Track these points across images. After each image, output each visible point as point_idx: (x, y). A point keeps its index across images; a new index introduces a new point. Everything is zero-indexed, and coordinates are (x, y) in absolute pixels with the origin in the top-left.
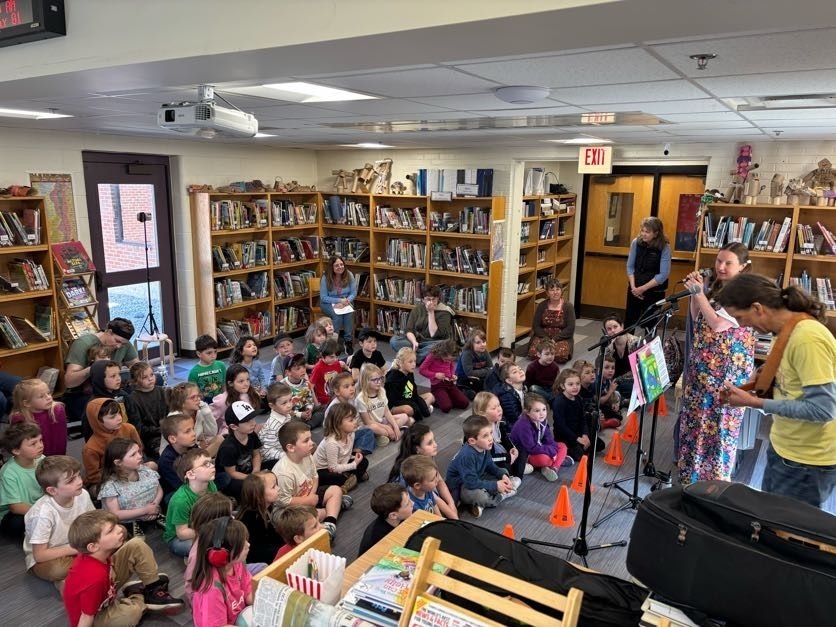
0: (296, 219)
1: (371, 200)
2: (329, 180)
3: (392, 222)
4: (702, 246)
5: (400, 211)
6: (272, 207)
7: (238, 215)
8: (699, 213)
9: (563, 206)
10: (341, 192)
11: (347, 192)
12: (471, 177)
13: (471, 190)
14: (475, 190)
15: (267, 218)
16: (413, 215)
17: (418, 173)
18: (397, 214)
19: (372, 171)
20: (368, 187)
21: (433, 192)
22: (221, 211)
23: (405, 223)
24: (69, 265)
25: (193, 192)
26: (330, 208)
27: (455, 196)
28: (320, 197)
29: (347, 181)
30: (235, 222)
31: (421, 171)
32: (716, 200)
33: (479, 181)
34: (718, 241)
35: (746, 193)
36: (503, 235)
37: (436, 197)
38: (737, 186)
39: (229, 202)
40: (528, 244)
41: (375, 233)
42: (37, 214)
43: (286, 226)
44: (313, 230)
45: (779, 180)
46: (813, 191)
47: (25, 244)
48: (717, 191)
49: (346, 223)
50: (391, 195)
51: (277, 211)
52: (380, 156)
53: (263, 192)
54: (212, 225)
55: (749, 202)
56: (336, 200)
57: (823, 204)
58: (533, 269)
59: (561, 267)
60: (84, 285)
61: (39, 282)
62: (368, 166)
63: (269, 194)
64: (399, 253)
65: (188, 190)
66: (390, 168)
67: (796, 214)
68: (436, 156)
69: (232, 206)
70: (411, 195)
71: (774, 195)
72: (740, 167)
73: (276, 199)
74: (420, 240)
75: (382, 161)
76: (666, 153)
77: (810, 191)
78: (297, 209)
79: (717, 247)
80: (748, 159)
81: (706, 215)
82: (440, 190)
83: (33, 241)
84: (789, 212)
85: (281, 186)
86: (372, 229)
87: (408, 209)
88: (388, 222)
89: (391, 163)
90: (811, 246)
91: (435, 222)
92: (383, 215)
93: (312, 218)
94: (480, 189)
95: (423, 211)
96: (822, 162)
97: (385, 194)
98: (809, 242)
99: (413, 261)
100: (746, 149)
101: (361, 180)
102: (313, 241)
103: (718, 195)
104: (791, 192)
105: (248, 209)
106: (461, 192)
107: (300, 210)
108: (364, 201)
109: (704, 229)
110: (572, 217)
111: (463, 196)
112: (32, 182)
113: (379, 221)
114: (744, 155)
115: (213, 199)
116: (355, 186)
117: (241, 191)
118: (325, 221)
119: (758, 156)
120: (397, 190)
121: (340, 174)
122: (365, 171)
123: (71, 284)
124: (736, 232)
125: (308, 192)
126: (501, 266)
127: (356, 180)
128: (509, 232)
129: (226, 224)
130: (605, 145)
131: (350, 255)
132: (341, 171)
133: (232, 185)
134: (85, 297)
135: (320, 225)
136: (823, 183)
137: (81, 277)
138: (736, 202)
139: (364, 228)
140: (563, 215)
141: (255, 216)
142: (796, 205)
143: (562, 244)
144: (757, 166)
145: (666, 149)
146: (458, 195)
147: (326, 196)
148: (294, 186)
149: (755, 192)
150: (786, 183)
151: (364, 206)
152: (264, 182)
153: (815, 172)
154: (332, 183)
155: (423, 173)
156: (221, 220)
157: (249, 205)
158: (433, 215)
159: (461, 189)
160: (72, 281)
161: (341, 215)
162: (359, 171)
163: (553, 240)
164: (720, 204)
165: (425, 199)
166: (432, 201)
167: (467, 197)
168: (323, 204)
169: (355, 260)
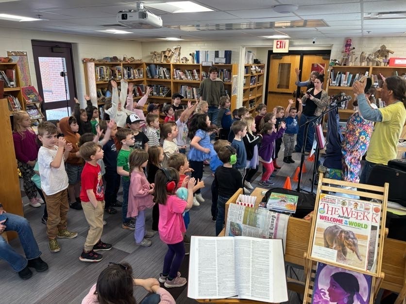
0: (134, 76)
1: (171, 66)
2: (149, 56)
3: (183, 77)
4: (329, 85)
5: (186, 71)
6: (123, 70)
7: (108, 74)
8: (329, 70)
9: (259, 70)
10: (155, 62)
11: (158, 62)
12: (222, 54)
13: (222, 61)
14: (224, 61)
15: (121, 75)
16: (192, 73)
17: (195, 53)
18: (185, 73)
19: (171, 52)
20: (169, 59)
21: (203, 61)
22: (100, 72)
23: (189, 77)
24: (29, 98)
25: (85, 62)
26: (150, 71)
27: (214, 63)
28: (145, 65)
29: (158, 57)
30: (107, 77)
31: (197, 51)
32: (336, 64)
33: (226, 56)
34: (337, 83)
35: (350, 60)
36: (237, 82)
37: (204, 64)
38: (345, 57)
39: (104, 67)
40: (246, 88)
41: (173, 82)
42: (14, 72)
43: (130, 79)
44: (141, 82)
45: (364, 55)
46: (379, 59)
47: (9, 87)
48: (336, 60)
49: (159, 78)
50: (181, 63)
51: (125, 72)
52: (174, 45)
53: (118, 62)
54: (96, 79)
55: (351, 65)
56: (153, 67)
57: (382, 65)
58: (247, 99)
59: (258, 98)
60: (37, 108)
61: (16, 106)
62: (169, 50)
63: (122, 63)
64: (186, 92)
65: (83, 61)
66: (180, 50)
67: (371, 70)
68: (203, 44)
69: (105, 69)
70: (191, 63)
71: (361, 61)
72: (347, 49)
73: (125, 66)
74: (196, 85)
75: (176, 47)
76: (314, 42)
77: (377, 59)
78: (134, 71)
79: (336, 86)
80: (350, 45)
81: (331, 71)
82: (206, 60)
83: (13, 85)
84: (368, 69)
85: (127, 60)
86: (172, 80)
87: (190, 71)
88: (180, 77)
89: (180, 48)
90: (377, 84)
91: (204, 77)
92: (178, 73)
93: (141, 75)
94: (226, 60)
95: (198, 71)
96: (382, 46)
97: (178, 63)
98: (376, 82)
99: (193, 96)
100: (349, 41)
101: (166, 56)
102: (142, 87)
103: (337, 62)
104: (369, 60)
105: (112, 71)
106: (216, 62)
107: (136, 71)
108: (167, 66)
109: (330, 78)
110: (263, 75)
111: (218, 63)
112: (8, 55)
113: (175, 77)
114: (348, 44)
115: (96, 65)
116: (163, 59)
117: (109, 62)
118: (148, 77)
119: (354, 44)
120: (184, 61)
121: (154, 54)
122: (168, 52)
123: (30, 108)
124: (344, 79)
125: (139, 62)
126: (236, 97)
127: (163, 57)
128: (239, 81)
129: (102, 78)
130: (286, 39)
131: (161, 94)
132: (155, 52)
133: (104, 59)
134: (38, 114)
135: (145, 79)
136: (382, 56)
137: (35, 104)
138: (345, 65)
139: (168, 80)
140: (260, 74)
141: (116, 74)
142: (371, 65)
143: (259, 87)
144: (354, 48)
145: (313, 40)
146: (215, 63)
147: (148, 65)
148: (132, 59)
149: (353, 61)
150: (367, 56)
151: (167, 69)
152: (119, 58)
153: (379, 51)
154: (150, 58)
155: (198, 52)
156: (100, 76)
157: (113, 68)
158: (202, 73)
159: (217, 60)
160: (31, 106)
161: (156, 74)
162: (164, 52)
163: (255, 86)
164: (337, 66)
165: (199, 65)
166: (202, 66)
167: (220, 64)
168: (146, 68)
169: (164, 96)
